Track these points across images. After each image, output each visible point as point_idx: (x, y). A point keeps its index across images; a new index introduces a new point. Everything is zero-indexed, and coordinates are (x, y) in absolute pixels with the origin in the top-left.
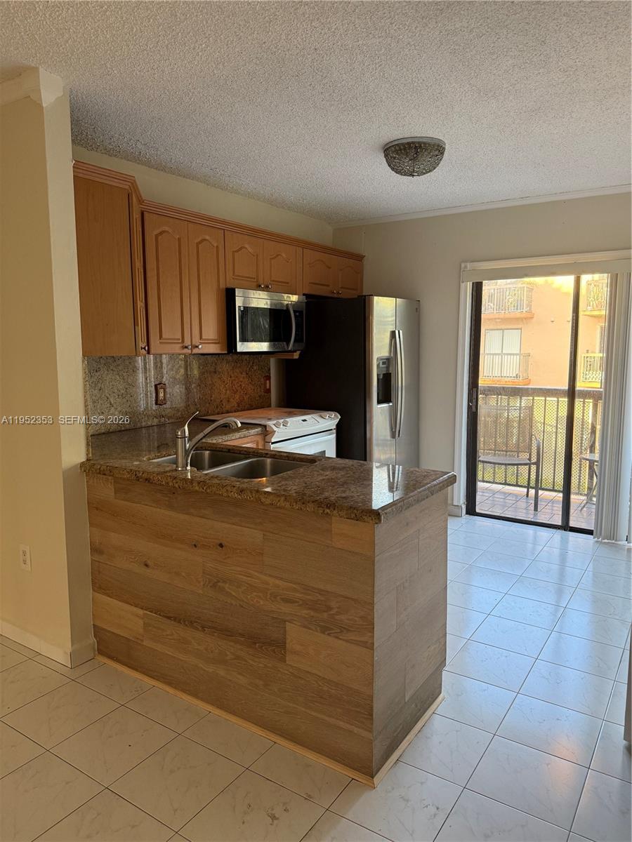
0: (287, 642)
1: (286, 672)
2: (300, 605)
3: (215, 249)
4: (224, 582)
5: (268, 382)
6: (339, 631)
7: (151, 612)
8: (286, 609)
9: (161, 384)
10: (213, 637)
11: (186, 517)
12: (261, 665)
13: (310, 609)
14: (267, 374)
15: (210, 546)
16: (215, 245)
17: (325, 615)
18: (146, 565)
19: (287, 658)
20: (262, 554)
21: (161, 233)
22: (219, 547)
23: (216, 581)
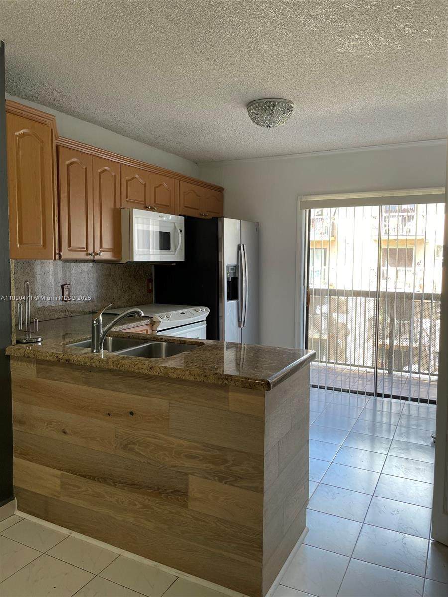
0: (189, 490)
1: (188, 516)
2: (200, 460)
3: (113, 178)
4: (134, 444)
5: (151, 283)
6: (233, 479)
7: (68, 472)
8: (188, 463)
9: (67, 284)
10: (124, 490)
11: (102, 391)
12: (166, 512)
13: (209, 462)
14: (150, 278)
15: (122, 415)
16: (114, 174)
17: (222, 467)
18: (65, 433)
19: (189, 505)
20: (168, 419)
21: (71, 163)
22: (130, 415)
23: (126, 443)
